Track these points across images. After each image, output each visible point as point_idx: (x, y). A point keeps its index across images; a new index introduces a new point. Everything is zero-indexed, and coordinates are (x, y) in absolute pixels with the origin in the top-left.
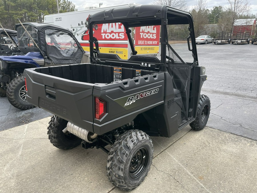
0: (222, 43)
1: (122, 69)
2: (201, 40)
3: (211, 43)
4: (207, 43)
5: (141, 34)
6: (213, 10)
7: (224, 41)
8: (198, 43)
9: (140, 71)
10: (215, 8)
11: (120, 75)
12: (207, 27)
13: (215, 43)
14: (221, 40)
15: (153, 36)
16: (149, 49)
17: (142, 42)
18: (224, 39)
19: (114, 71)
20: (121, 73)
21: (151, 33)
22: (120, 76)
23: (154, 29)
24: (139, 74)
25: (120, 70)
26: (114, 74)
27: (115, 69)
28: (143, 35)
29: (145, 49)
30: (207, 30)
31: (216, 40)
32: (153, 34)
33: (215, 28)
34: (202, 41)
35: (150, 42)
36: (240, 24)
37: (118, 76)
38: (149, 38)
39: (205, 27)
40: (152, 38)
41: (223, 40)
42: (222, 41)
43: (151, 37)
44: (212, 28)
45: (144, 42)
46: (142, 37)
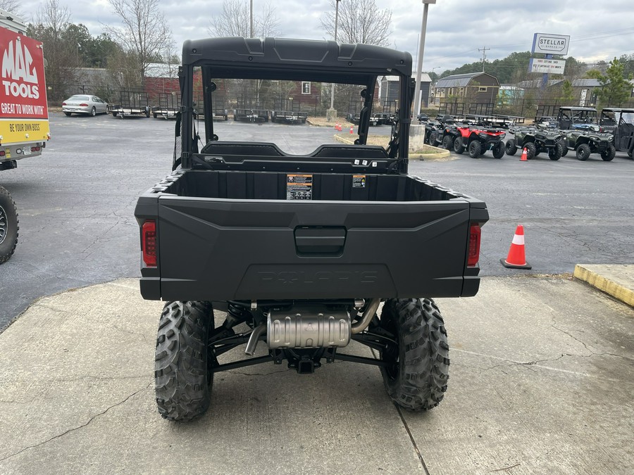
0: (134, 115)
1: (313, 175)
2: (81, 105)
3: (105, 114)
4: (97, 115)
5: (6, 83)
6: (65, 31)
7: (139, 111)
8: (72, 114)
9: (364, 177)
10: (68, 26)
11: (309, 191)
12: (83, 74)
13: (115, 114)
14: (131, 109)
15: (32, 93)
16: (28, 127)
17: (10, 106)
18: (138, 106)
19: (288, 184)
20: (311, 184)
21: (27, 83)
22: (308, 193)
23: (32, 74)
24: (361, 182)
25: (308, 178)
26: (289, 189)
27: (291, 178)
28: (9, 87)
29: (20, 128)
30: (82, 82)
31: (118, 107)
32: (32, 85)
33: (102, 79)
34: (83, 110)
35: (28, 109)
36: (157, 75)
37: (302, 193)
38: (24, 96)
39: (78, 74)
40: (31, 96)
41: (135, 108)
42: (133, 111)
43: (28, 94)
44: (96, 77)
45: (15, 106)
46: (7, 94)
